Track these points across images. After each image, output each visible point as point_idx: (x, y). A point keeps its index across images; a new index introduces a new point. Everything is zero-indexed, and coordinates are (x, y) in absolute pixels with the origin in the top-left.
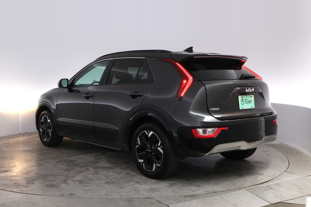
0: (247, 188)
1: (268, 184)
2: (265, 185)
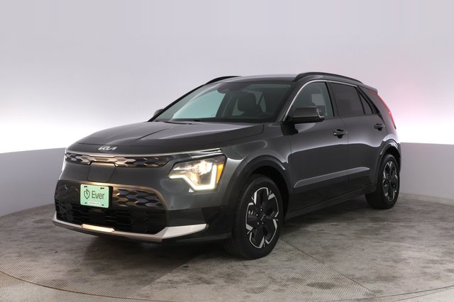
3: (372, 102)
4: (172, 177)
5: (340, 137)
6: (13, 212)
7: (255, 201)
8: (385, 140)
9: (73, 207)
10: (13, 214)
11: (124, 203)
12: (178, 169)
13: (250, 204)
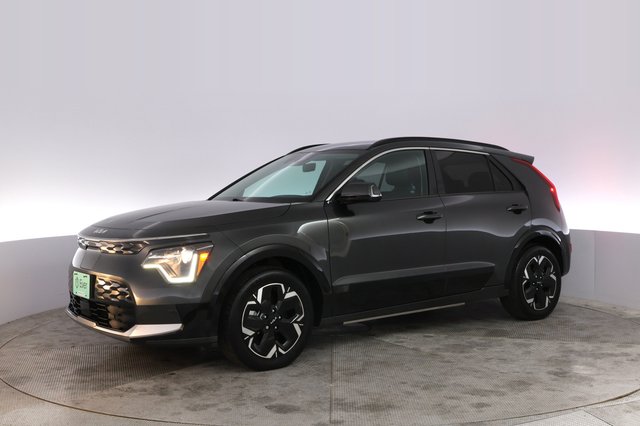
0: (589, 408)
1: (630, 399)
2: (624, 400)
3: (513, 176)
4: (147, 266)
5: (429, 221)
6: (29, 314)
7: (259, 299)
8: (528, 224)
9: (91, 307)
10: (31, 317)
11: (115, 297)
12: (154, 257)
13: (249, 303)
